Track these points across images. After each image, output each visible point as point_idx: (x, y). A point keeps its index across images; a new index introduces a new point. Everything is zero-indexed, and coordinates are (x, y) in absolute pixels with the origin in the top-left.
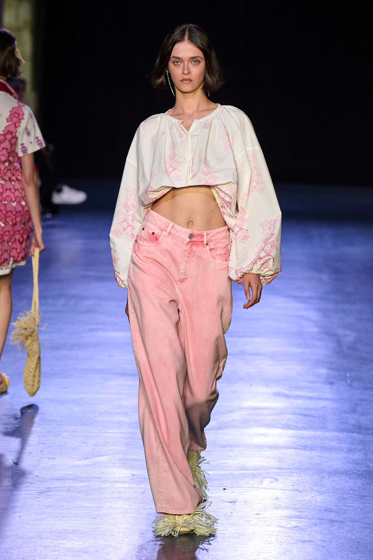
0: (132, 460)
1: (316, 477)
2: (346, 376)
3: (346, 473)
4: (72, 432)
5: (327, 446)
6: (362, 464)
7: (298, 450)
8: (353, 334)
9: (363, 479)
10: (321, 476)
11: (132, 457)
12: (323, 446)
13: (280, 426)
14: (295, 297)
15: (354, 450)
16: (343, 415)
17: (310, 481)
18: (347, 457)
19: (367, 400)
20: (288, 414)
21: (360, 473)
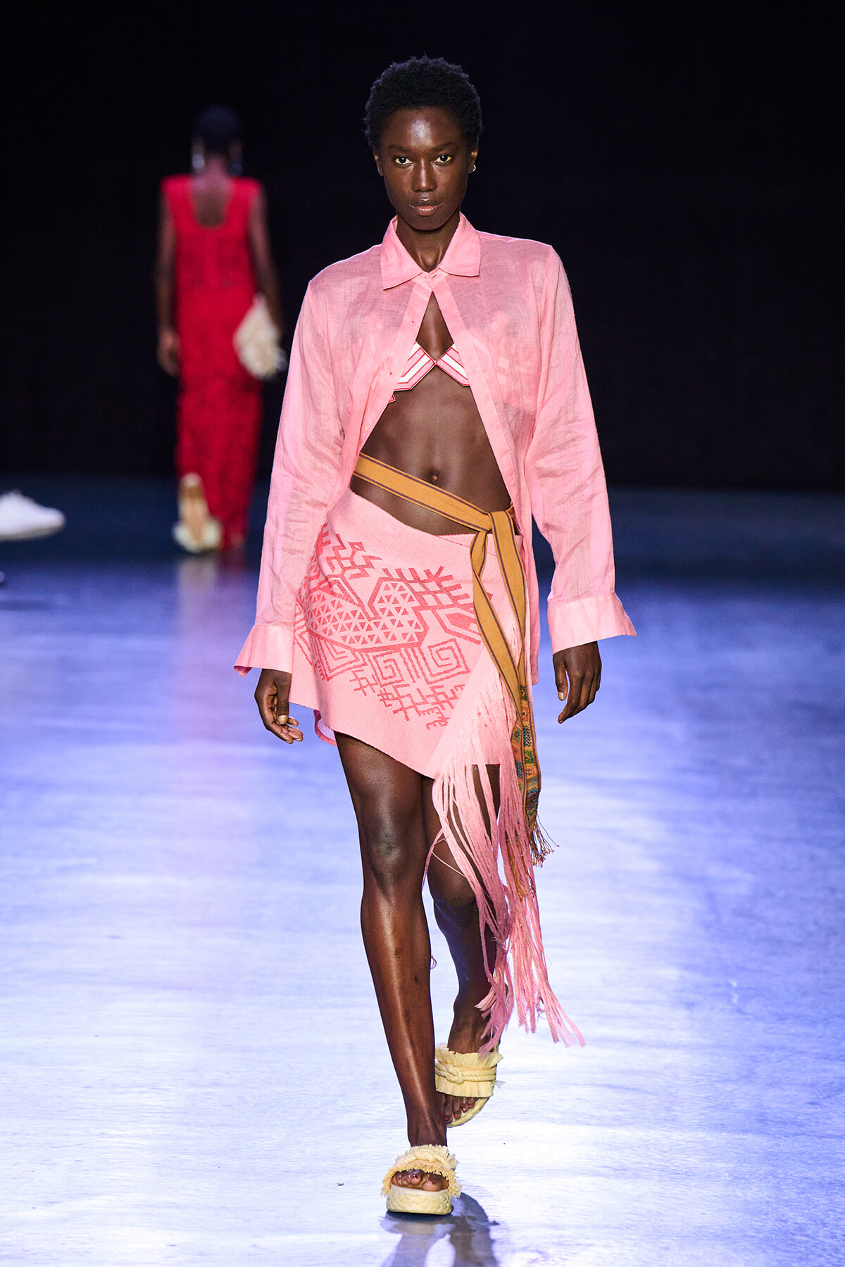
0: (168, 1207)
1: (647, 1247)
2: (729, 985)
3: (724, 1237)
4: (15, 1134)
5: (678, 1166)
6: (766, 1214)
7: (601, 1178)
8: (749, 877)
9: (771, 1251)
10: (661, 1246)
11: (170, 1199)
12: (667, 1166)
13: (557, 1116)
14: (598, 783)
15: (747, 1177)
16: (720, 1086)
17: (631, 1258)
18: (729, 1195)
19: (782, 1048)
20: (576, 1085)
21: (761, 1236)
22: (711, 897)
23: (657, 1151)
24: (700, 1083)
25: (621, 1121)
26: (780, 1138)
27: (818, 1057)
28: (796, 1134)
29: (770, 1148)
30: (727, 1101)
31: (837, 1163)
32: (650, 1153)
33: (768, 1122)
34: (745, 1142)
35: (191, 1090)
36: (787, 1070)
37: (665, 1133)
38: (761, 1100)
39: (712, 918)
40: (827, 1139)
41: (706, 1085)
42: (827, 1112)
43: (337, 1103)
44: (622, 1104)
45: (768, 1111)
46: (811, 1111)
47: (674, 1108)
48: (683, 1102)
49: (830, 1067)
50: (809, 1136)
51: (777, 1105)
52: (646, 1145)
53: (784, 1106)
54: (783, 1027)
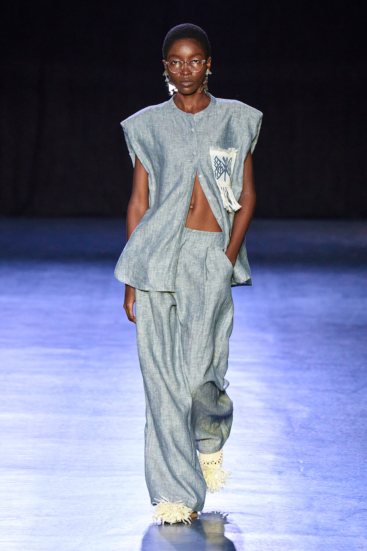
22: (289, 419)
23: (265, 545)
24: (285, 511)
25: (247, 530)
26: (325, 537)
27: (343, 497)
28: (334, 535)
29: (321, 542)
30: (299, 519)
31: (354, 549)
32: (262, 546)
33: (320, 530)
34: (308, 540)
35: (36, 518)
36: (328, 504)
37: (269, 536)
38: (316, 519)
39: (290, 429)
40: (349, 538)
41: (289, 512)
42: (348, 524)
43: (108, 523)
44: (248, 522)
45: (320, 524)
46: (341, 523)
47: (273, 523)
48: (277, 520)
49: (349, 502)
50: (340, 536)
51: (323, 521)
52: (260, 542)
53: (327, 521)
54: (326, 483)
